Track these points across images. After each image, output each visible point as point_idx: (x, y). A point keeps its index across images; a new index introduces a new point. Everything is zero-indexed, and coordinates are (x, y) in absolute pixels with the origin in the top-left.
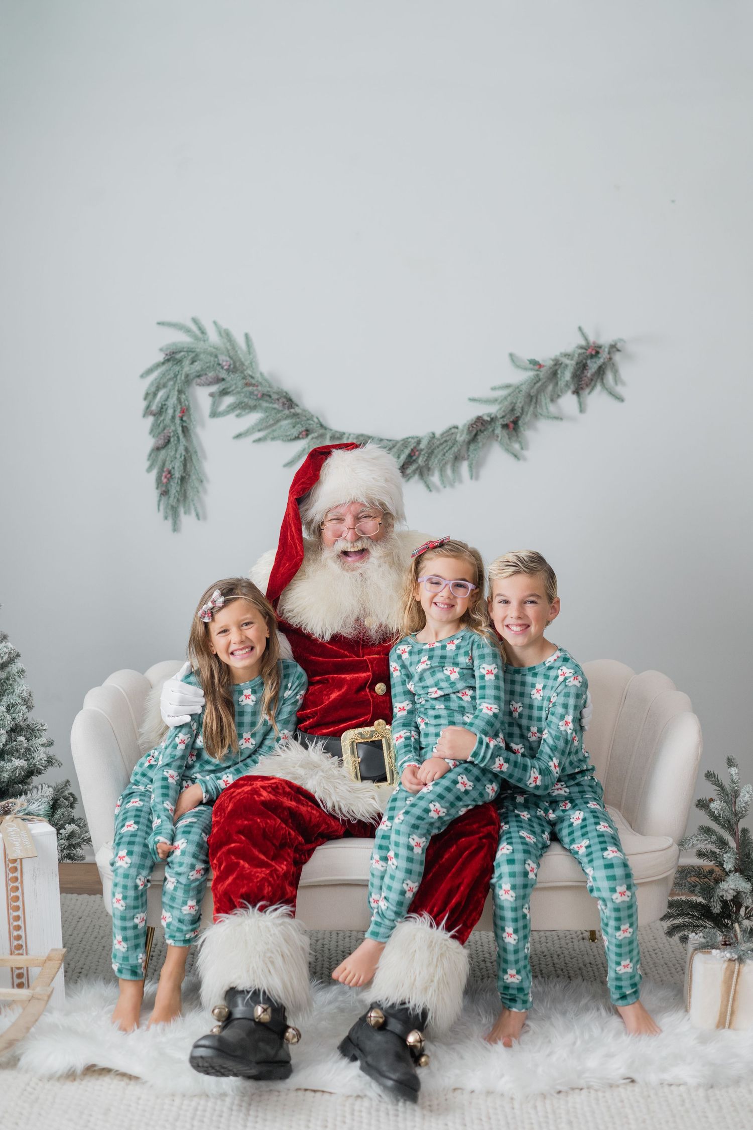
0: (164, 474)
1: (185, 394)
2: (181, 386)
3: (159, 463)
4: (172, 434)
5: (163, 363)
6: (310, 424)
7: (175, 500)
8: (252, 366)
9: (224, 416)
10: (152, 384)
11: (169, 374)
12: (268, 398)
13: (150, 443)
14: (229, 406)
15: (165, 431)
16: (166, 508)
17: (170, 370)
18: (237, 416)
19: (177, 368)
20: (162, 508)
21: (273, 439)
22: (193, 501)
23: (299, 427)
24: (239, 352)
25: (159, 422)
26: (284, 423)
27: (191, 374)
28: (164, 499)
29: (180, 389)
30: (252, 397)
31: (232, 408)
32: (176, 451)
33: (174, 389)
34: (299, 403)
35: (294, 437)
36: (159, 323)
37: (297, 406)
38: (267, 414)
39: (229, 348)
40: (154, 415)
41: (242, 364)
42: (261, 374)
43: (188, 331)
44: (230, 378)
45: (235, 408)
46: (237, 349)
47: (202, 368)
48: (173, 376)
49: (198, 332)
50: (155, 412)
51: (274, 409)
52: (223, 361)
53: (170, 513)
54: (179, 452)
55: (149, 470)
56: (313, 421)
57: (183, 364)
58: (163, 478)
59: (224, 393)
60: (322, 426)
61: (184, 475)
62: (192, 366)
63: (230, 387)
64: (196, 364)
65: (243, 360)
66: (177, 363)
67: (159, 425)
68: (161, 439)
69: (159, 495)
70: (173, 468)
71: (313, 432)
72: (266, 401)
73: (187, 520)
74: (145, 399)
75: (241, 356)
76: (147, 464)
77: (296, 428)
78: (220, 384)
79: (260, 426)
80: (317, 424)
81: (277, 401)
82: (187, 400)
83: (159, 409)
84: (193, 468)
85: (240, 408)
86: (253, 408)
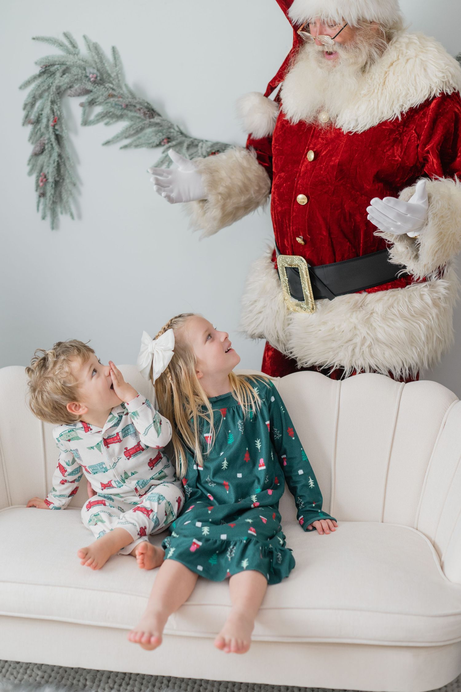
0: (40, 178)
1: (57, 105)
2: (54, 97)
3: (38, 168)
4: (46, 141)
5: (40, 75)
6: (170, 132)
7: (51, 202)
8: (118, 78)
9: (95, 124)
10: (29, 96)
11: (43, 86)
12: (132, 108)
13: (29, 149)
14: (98, 115)
15: (42, 139)
16: (44, 209)
17: (45, 81)
18: (107, 124)
19: (51, 80)
20: (41, 207)
21: (137, 146)
22: (67, 202)
23: (160, 136)
24: (106, 65)
25: (36, 130)
26: (149, 131)
27: (62, 85)
28: (42, 200)
29: (53, 99)
30: (117, 107)
31: (102, 116)
32: (50, 156)
33: (48, 100)
34: (160, 112)
35: (155, 144)
36: (34, 39)
37: (159, 115)
38: (132, 123)
39: (97, 60)
40: (32, 123)
41: (109, 75)
42: (126, 86)
43: (61, 45)
44: (96, 89)
45: (104, 116)
46: (104, 61)
47: (70, 80)
48: (47, 87)
49: (70, 46)
50: (32, 121)
51: (139, 118)
52: (90, 73)
53: (49, 214)
54: (52, 158)
55: (30, 173)
56: (174, 129)
57: (56, 76)
58: (40, 181)
59: (92, 103)
60: (182, 133)
61: (57, 179)
62: (61, 79)
63: (98, 98)
64: (65, 76)
65: (109, 72)
66: (51, 76)
67: (37, 133)
68: (38, 146)
69: (38, 197)
70: (48, 173)
71: (174, 140)
72: (131, 111)
73: (64, 219)
74: (24, 109)
75: (108, 68)
76: (27, 168)
77: (158, 136)
78: (89, 95)
79: (125, 134)
80: (178, 132)
81: (138, 111)
82: (59, 109)
83: (36, 118)
84: (67, 172)
85: (108, 117)
86: (120, 117)
